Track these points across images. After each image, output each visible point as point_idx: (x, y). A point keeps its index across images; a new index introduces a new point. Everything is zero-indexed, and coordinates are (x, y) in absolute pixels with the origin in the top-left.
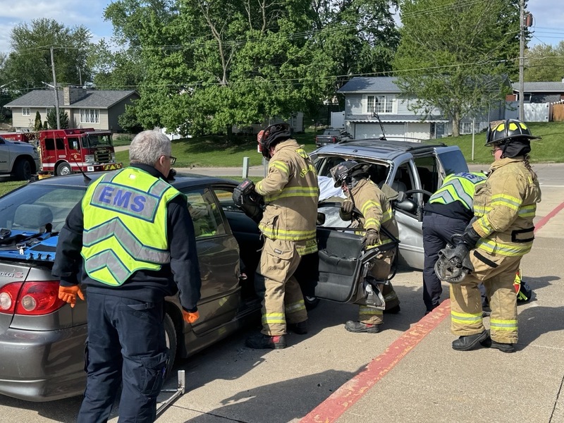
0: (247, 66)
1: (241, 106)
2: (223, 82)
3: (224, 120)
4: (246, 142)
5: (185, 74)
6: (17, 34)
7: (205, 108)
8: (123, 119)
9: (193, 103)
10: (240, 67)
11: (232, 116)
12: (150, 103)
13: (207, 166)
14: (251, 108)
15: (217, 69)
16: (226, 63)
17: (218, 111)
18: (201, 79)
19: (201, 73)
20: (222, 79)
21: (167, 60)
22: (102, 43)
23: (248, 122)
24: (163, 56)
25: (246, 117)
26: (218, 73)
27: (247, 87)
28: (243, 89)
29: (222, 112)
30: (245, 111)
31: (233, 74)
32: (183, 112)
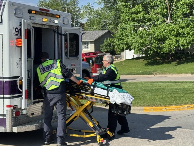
0: (185, 10)
1: (182, 35)
2: (168, 21)
3: (172, 44)
4: (183, 58)
5: (144, 18)
6: (40, 3)
7: (159, 37)
8: (103, 46)
9: (151, 35)
10: (180, 11)
11: (177, 41)
12: (123, 36)
13: (165, 74)
14: (189, 36)
15: (164, 13)
16: (170, 9)
17: (168, 39)
18: (154, 20)
19: (154, 16)
20: (167, 19)
21: (133, 10)
22: (89, 4)
23: (188, 45)
24: (130, 8)
25: (186, 42)
26: (165, 16)
27: (186, 23)
28: (183, 24)
29: (170, 39)
30: (185, 38)
31: (174, 16)
32: (146, 40)
